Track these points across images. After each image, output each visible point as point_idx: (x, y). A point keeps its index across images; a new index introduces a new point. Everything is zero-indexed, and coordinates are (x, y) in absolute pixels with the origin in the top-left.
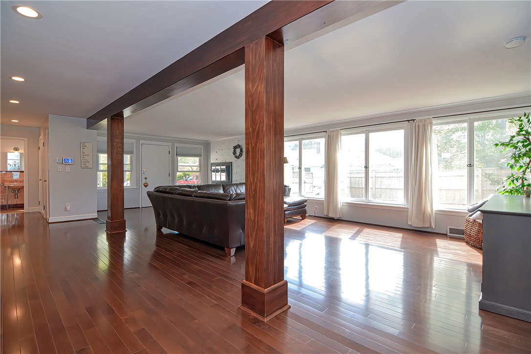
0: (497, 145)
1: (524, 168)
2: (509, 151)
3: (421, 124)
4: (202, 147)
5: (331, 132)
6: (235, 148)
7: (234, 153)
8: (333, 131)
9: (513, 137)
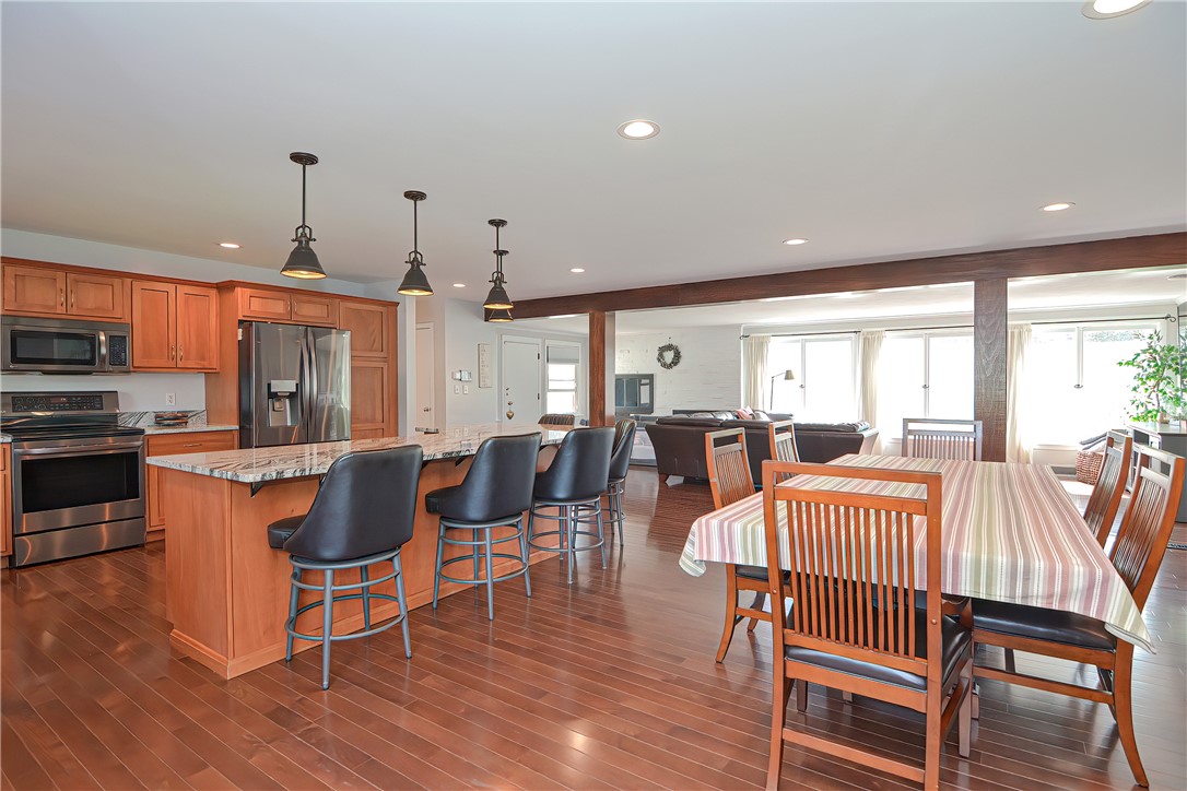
0: (1120, 364)
1: (1150, 391)
2: (1134, 371)
3: (1016, 331)
4: (579, 345)
5: (868, 333)
6: (662, 350)
7: (660, 358)
8: (872, 333)
9: (1138, 355)
